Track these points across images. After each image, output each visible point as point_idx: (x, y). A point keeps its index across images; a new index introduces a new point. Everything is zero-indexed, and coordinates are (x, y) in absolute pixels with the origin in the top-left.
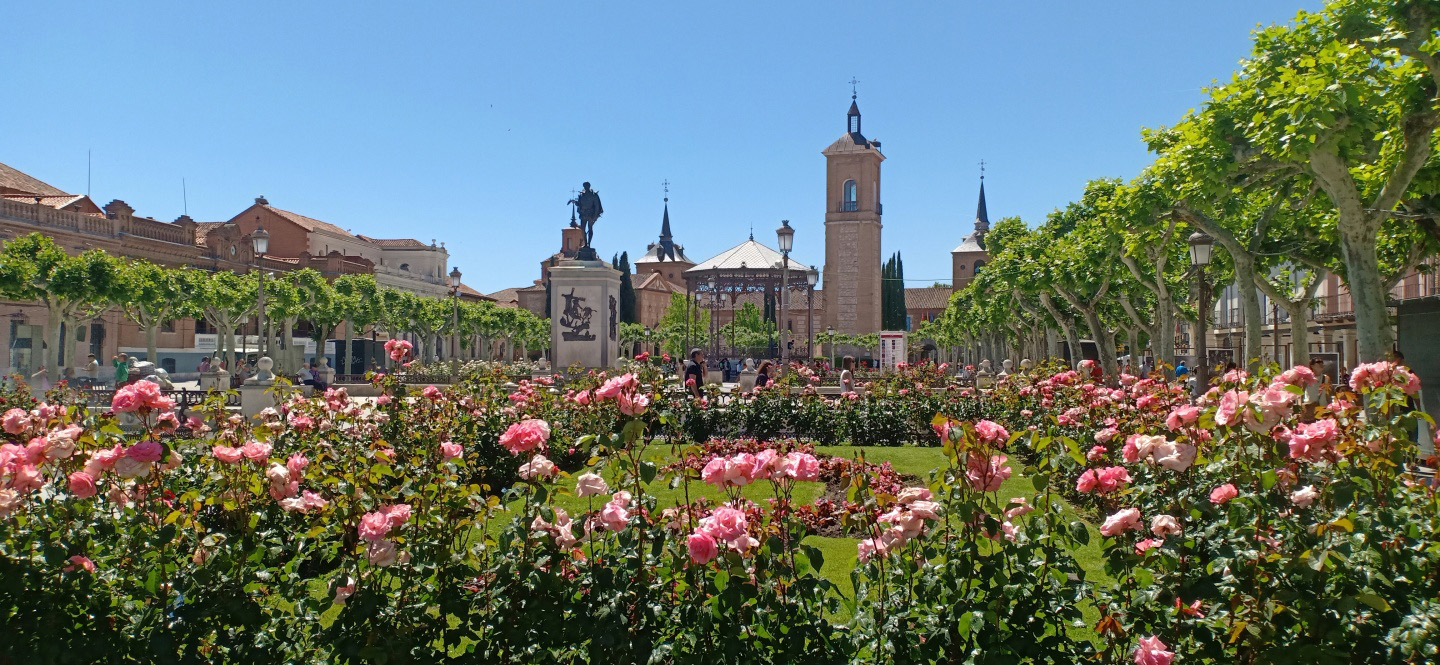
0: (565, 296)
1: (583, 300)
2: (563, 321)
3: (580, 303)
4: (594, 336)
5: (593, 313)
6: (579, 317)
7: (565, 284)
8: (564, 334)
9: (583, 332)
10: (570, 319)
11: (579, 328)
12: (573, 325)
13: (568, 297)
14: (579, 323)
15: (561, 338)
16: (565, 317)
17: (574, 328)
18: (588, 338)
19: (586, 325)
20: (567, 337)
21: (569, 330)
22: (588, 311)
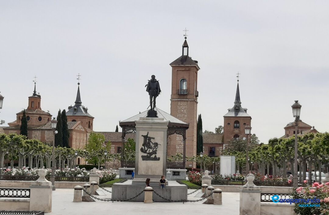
0: (143, 136)
1: (154, 138)
2: (142, 150)
3: (152, 140)
4: (159, 158)
5: (159, 146)
6: (151, 148)
7: (144, 129)
8: (143, 157)
9: (153, 156)
10: (146, 148)
11: (151, 154)
12: (148, 152)
13: (146, 137)
14: (151, 151)
15: (140, 159)
16: (143, 147)
17: (148, 153)
18: (156, 159)
19: (155, 152)
20: (144, 158)
21: (146, 155)
22: (156, 144)
